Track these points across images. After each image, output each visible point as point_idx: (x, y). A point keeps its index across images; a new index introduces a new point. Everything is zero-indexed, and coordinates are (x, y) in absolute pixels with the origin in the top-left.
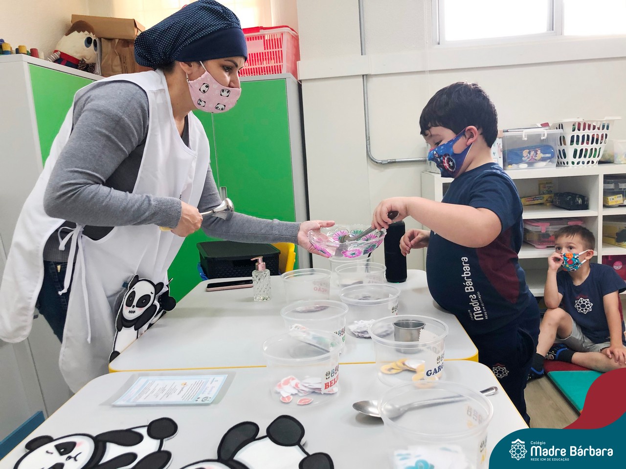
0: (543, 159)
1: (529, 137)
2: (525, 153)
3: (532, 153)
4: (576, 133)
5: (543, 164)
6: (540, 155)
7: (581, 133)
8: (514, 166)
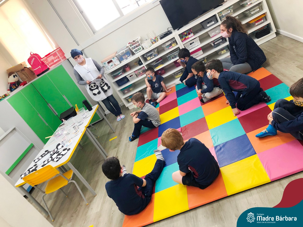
0: (128, 56)
1: (121, 53)
2: (123, 57)
3: (125, 56)
4: (132, 47)
5: (129, 57)
6: (127, 56)
7: (133, 47)
8: (123, 61)
